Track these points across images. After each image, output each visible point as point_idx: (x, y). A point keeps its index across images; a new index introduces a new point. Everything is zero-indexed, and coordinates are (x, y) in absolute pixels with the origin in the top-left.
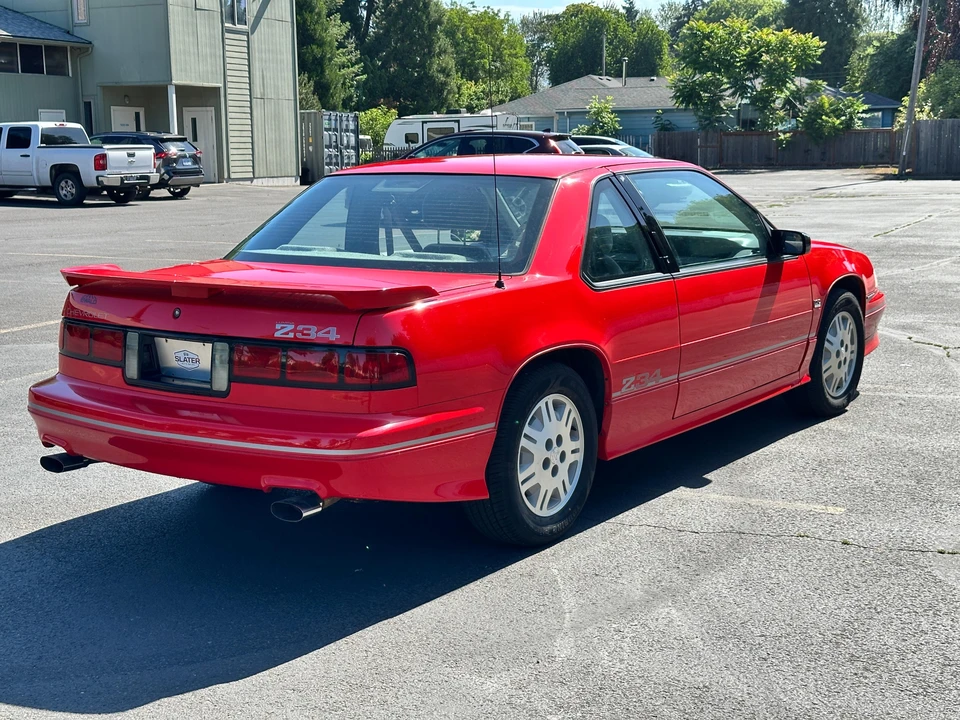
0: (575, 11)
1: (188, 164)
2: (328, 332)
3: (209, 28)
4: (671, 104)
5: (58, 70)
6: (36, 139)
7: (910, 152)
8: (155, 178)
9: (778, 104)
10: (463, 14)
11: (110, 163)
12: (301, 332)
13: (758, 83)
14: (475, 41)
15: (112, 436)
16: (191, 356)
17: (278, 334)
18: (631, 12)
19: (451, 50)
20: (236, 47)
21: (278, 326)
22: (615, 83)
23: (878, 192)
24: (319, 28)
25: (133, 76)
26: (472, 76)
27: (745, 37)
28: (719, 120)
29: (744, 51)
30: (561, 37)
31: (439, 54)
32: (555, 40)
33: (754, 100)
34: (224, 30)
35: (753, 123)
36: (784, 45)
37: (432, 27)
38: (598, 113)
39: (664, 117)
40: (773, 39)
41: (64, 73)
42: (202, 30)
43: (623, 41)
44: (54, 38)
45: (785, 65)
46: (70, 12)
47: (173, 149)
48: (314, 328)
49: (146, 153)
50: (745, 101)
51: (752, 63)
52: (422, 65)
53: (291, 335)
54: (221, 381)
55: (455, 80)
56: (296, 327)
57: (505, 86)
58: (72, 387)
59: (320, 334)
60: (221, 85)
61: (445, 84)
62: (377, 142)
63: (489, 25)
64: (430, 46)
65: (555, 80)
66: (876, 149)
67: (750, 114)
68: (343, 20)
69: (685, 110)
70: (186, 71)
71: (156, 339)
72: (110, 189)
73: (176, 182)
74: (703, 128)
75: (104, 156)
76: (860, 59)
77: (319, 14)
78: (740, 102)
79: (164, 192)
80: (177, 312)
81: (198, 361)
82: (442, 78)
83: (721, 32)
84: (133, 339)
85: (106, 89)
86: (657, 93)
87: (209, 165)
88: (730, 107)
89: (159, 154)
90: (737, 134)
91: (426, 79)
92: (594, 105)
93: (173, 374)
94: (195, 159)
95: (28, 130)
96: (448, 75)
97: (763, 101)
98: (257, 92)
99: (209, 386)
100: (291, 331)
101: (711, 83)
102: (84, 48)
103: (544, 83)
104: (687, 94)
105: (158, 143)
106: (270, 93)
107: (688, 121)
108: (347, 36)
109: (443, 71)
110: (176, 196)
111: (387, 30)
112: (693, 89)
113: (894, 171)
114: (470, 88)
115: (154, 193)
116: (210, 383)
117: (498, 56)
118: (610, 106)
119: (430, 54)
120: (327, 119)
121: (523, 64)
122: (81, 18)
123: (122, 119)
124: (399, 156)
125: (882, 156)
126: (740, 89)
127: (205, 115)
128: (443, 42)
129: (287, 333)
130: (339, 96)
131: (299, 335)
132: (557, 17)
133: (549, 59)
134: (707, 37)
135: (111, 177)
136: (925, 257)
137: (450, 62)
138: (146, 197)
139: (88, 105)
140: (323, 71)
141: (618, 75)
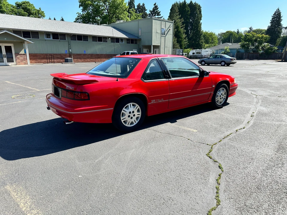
0: (228, 32)
4: (240, 48)
5: (136, 43)
6: (130, 54)
7: (284, 57)
9: (260, 48)
10: (207, 33)
13: (257, 44)
14: (209, 37)
18: (238, 32)
19: (203, 39)
20: (163, 39)
22: (231, 44)
23: (275, 64)
24: (181, 36)
27: (255, 36)
28: (248, 51)
29: (254, 38)
30: (225, 37)
31: (201, 40)
32: (223, 37)
33: (255, 47)
34: (161, 36)
35: (255, 51)
36: (262, 37)
37: (201, 35)
38: (226, 49)
39: (238, 50)
40: (260, 36)
41: (137, 44)
42: (158, 36)
43: (236, 37)
44: (136, 38)
45: (262, 41)
46: (138, 34)
50: (254, 47)
51: (256, 40)
52: (198, 41)
55: (204, 44)
57: (212, 45)
61: (202, 44)
63: (211, 35)
64: (200, 38)
66: (279, 56)
67: (255, 50)
68: (185, 34)
69: (242, 49)
74: (245, 52)
76: (279, 40)
77: (181, 33)
78: (252, 47)
82: (201, 43)
83: (251, 35)
85: (143, 46)
86: (237, 46)
88: (251, 48)
90: (252, 53)
91: (199, 43)
92: (226, 48)
95: (129, 52)
96: (203, 43)
97: (257, 47)
98: (166, 46)
101: (248, 44)
102: (140, 40)
104: (243, 46)
107: (243, 51)
108: (186, 37)
109: (202, 42)
111: (193, 36)
112: (244, 45)
113: (281, 60)
117: (212, 40)
118: (228, 48)
119: (200, 40)
121: (217, 41)
122: (140, 35)
125: (280, 58)
126: (253, 45)
128: (202, 37)
130: (184, 47)
132: (224, 33)
133: (222, 40)
134: (248, 36)
136: (271, 77)
137: (203, 41)
139: (140, 48)
140: (181, 43)
141: (231, 43)
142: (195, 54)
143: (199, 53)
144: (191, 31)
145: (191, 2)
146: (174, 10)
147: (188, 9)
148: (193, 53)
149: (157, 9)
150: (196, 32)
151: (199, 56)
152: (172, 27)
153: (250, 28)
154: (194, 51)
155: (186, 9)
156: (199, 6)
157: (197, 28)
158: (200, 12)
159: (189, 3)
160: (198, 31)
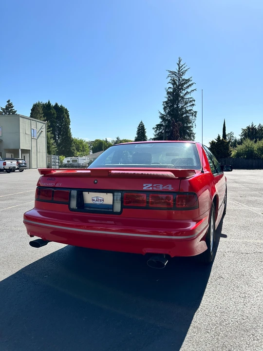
0: (97, 140)
1: (24, 165)
2: (168, 187)
3: (28, 138)
8: (17, 167)
10: (76, 140)
11: (7, 164)
12: (156, 187)
15: (52, 230)
16: (100, 198)
17: (144, 188)
21: (144, 185)
25: (12, 147)
26: (78, 151)
47: (20, 161)
48: (161, 186)
49: (15, 162)
52: (69, 149)
53: (151, 188)
54: (118, 208)
55: (76, 152)
56: (153, 185)
57: (85, 153)
58: (38, 212)
59: (164, 188)
60: (30, 149)
62: (61, 162)
63: (81, 142)
64: (71, 145)
65: (93, 153)
70: (23, 146)
71: (84, 193)
72: (6, 169)
73: (21, 168)
75: (5, 163)
79: (18, 171)
80: (96, 181)
81: (103, 200)
84: (74, 193)
87: (28, 165)
89: (17, 162)
93: (90, 205)
94: (25, 164)
98: (38, 151)
99: (112, 210)
100: (151, 187)
103: (91, 153)
105: (17, 160)
106: (41, 151)
110: (20, 171)
111: (62, 142)
114: (78, 153)
115: (16, 171)
116: (113, 209)
117: (83, 147)
119: (71, 146)
120: (53, 157)
123: (8, 155)
124: (65, 166)
127: (27, 155)
128: (73, 144)
129: (149, 188)
131: (155, 189)
135: (7, 167)
137: (74, 148)
138: (14, 172)
142: (71, 162)
143: (76, 161)
144: (59, 136)
145: (56, 104)
146: (37, 110)
147: (53, 111)
148: (68, 161)
149: (12, 107)
150: (66, 137)
151: (76, 165)
152: (45, 129)
153: (118, 138)
154: (69, 159)
155: (51, 111)
156: (66, 109)
157: (67, 134)
158: (68, 116)
159: (54, 105)
160: (67, 137)
